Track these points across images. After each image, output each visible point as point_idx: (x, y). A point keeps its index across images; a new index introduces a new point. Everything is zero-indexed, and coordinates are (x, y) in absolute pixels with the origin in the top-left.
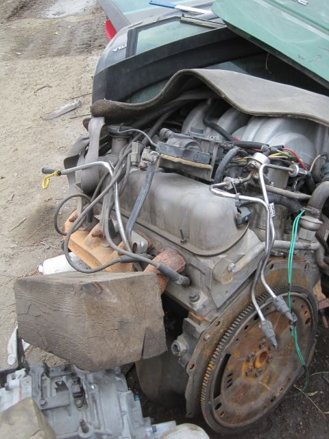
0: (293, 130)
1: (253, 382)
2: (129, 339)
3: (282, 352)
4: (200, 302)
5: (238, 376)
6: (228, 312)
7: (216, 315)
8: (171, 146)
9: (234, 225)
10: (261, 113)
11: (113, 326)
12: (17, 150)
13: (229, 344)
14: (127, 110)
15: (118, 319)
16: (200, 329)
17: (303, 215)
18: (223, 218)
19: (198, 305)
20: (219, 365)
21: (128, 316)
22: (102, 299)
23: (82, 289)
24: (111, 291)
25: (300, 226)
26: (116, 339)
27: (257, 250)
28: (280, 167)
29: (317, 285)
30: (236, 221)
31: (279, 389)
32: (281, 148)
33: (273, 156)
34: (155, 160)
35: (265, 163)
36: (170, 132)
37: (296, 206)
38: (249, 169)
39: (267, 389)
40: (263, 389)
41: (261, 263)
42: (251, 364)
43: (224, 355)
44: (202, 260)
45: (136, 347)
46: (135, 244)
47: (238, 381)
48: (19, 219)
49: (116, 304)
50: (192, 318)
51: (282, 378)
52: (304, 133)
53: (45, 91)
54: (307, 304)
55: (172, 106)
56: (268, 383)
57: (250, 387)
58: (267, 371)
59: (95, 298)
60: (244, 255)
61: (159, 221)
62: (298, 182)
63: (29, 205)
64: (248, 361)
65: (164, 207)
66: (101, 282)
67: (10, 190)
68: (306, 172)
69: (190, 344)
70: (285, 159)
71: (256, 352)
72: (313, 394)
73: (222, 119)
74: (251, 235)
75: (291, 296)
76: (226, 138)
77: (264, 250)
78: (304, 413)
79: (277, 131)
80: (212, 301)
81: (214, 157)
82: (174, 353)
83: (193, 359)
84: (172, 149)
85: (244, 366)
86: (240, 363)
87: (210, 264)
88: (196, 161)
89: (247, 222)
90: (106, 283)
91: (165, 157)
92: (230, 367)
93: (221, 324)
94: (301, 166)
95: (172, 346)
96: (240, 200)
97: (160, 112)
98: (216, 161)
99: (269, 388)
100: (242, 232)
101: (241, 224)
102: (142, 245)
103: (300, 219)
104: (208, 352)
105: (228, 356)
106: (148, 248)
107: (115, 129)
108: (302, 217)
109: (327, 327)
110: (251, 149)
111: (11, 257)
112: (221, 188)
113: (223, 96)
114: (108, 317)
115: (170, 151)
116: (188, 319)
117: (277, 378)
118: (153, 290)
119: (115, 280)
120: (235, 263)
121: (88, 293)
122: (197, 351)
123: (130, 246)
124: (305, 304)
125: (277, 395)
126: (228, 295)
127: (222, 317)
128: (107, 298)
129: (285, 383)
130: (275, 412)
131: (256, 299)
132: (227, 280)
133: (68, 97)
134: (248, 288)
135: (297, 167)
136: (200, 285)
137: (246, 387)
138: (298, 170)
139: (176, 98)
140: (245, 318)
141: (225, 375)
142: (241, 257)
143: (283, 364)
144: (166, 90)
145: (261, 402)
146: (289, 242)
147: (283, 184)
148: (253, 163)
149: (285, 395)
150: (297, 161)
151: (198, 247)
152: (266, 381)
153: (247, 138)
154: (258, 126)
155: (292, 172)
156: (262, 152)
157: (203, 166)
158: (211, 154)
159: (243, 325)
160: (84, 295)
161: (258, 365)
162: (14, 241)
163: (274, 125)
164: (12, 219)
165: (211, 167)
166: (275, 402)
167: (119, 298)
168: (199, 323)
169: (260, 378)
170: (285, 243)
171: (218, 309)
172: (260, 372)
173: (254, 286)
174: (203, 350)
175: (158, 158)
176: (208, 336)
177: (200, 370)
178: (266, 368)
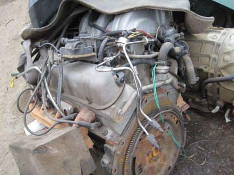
0: (140, 16)
1: (155, 164)
2: (71, 170)
3: (167, 143)
4: (109, 135)
5: (145, 165)
6: (127, 135)
7: (121, 139)
8: (67, 49)
9: (116, 85)
10: (118, 12)
11: (60, 166)
12: (3, 61)
13: (132, 153)
14: (41, 32)
15: (62, 161)
16: (113, 149)
17: (157, 66)
18: (107, 84)
19: (108, 137)
20: (131, 164)
21: (67, 158)
22: (48, 153)
23: (34, 152)
24: (52, 147)
25: (156, 73)
26: (64, 173)
27: (133, 96)
28: (136, 42)
29: (179, 98)
30: (117, 83)
31: (171, 162)
32: (134, 30)
33: (130, 37)
34: (61, 59)
35: (127, 42)
36: (66, 39)
37: (151, 62)
38: (118, 49)
39: (164, 164)
40: (162, 165)
41: (138, 103)
42: (150, 155)
43: (131, 159)
44: (103, 111)
45: (77, 173)
46: (65, 110)
47: (145, 168)
48: (14, 101)
49: (58, 153)
50: (108, 144)
51: (172, 156)
52: (148, 16)
53: (11, 23)
54: (174, 114)
55: (68, 21)
56: (164, 161)
57: (154, 167)
58: (162, 156)
59: (44, 155)
60: (127, 101)
61: (75, 93)
62: (151, 46)
63: (17, 91)
64: (148, 155)
65: (74, 85)
66: (45, 144)
67: (5, 85)
68: (153, 40)
69: (110, 159)
70: (138, 36)
71: (151, 149)
72: (192, 156)
73: (98, 20)
74: (128, 88)
75: (162, 114)
76: (103, 31)
77: (137, 95)
78: (189, 168)
79: (130, 20)
80: (115, 132)
81: (95, 47)
82: (103, 166)
83: (115, 166)
84: (68, 51)
85: (147, 159)
86: (144, 158)
87: (107, 113)
88: (84, 54)
89: (124, 81)
90: (48, 143)
91: (66, 56)
92: (138, 163)
93: (125, 143)
94: (149, 37)
95: (101, 162)
96: (114, 71)
97: (62, 26)
98: (97, 49)
99: (165, 163)
100: (122, 88)
101: (120, 83)
102: (69, 109)
103: (156, 69)
104: (122, 160)
105: (134, 159)
106: (74, 110)
107: (38, 44)
108: (157, 68)
109: (190, 120)
110: (118, 35)
111: (14, 123)
112: (104, 65)
113: (93, 8)
114: (54, 162)
115: (67, 52)
116: (105, 145)
117: (169, 156)
118: (78, 137)
119: (53, 140)
120: (121, 109)
121: (39, 153)
122: (115, 162)
123: (63, 112)
124: (172, 114)
125: (171, 165)
126: (124, 126)
127: (124, 139)
128: (51, 152)
129: (174, 158)
130: (174, 172)
131: (141, 122)
132: (119, 119)
133: (24, 23)
134: (135, 118)
135: (146, 38)
136: (106, 125)
137: (151, 169)
138: (147, 40)
139: (69, 15)
140: (138, 135)
141: (136, 167)
142: (125, 103)
143: (170, 148)
144: (59, 14)
145: (163, 172)
146: (152, 85)
147: (142, 50)
148: (119, 44)
149: (176, 163)
150: (146, 35)
151: (99, 105)
152: (162, 161)
153: (115, 28)
154: (119, 20)
155: (144, 43)
156: (123, 36)
157: (89, 55)
158: (93, 46)
159: (138, 140)
160: (37, 154)
161: (155, 154)
162: (14, 114)
163: (127, 17)
164: (10, 102)
165: (94, 54)
166: (171, 170)
167: (59, 149)
168: (112, 146)
169: (159, 160)
170: (149, 86)
171: (121, 135)
172: (157, 158)
173: (138, 117)
174: (119, 160)
175: (62, 58)
176: (119, 152)
177: (121, 171)
178: (160, 154)
